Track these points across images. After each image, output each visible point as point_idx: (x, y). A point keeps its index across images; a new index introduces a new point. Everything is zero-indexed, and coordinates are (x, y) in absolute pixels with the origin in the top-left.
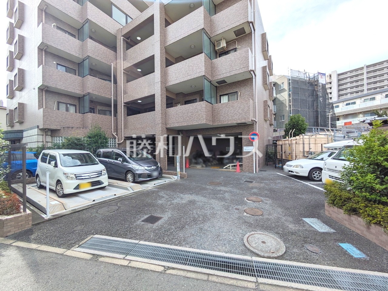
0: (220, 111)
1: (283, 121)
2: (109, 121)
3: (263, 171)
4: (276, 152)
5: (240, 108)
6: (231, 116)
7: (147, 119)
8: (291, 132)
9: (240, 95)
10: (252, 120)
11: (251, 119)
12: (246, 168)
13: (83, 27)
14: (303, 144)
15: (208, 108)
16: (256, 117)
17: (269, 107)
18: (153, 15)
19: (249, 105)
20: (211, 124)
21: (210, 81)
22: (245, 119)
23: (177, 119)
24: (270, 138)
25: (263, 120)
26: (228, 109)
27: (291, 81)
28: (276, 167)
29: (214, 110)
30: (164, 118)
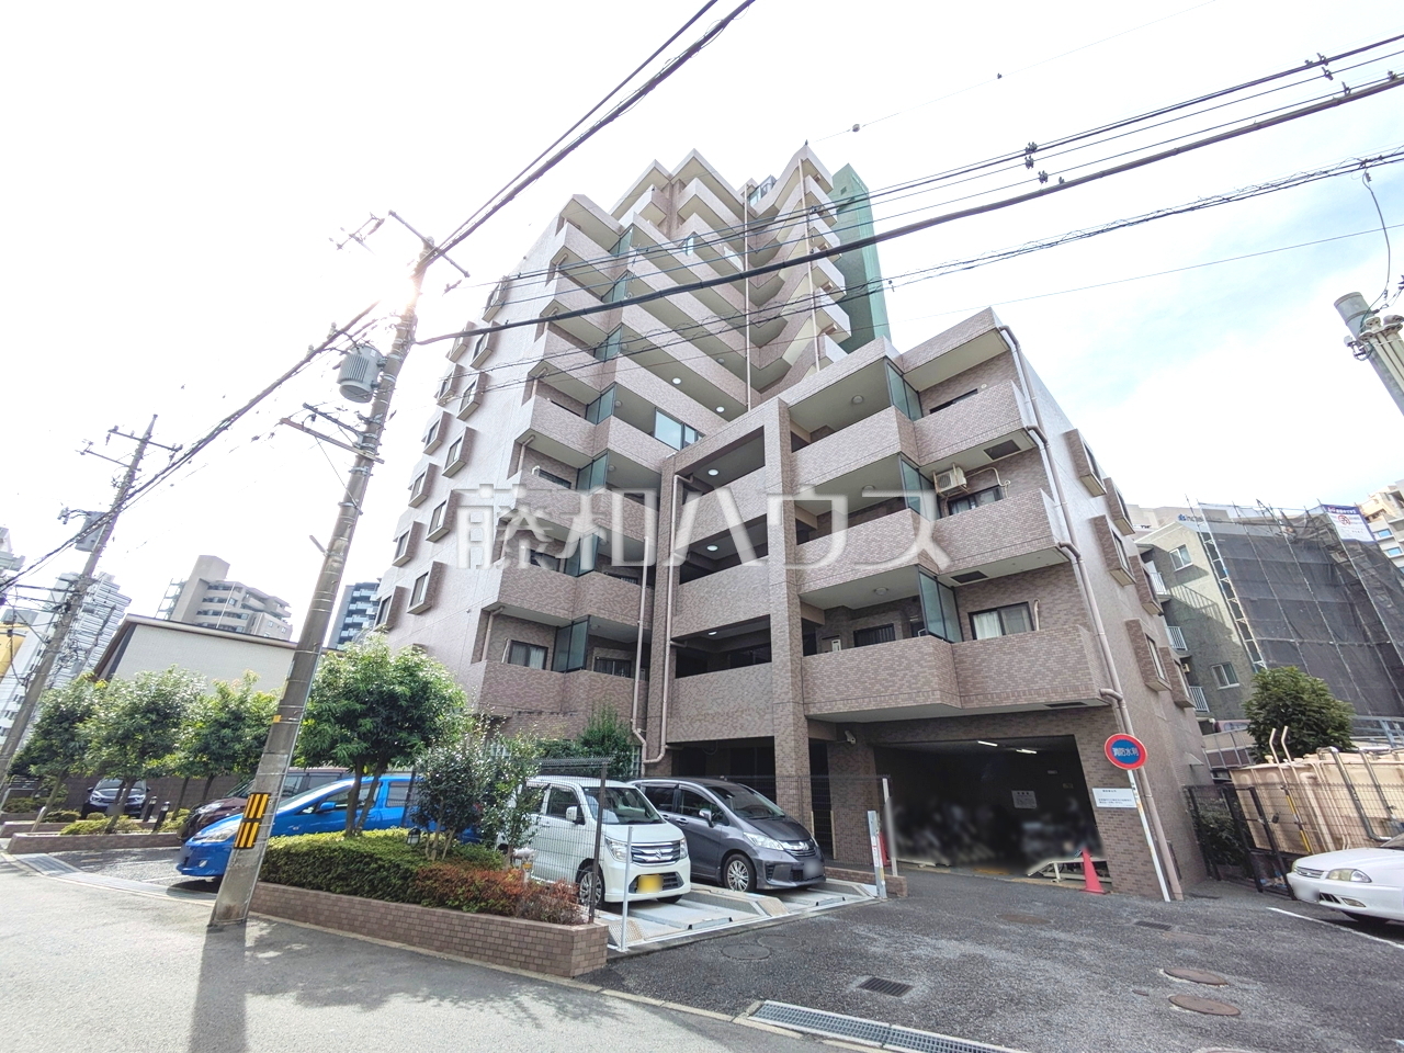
0: (980, 664)
1: (1230, 686)
2: (628, 693)
3: (1202, 897)
4: (1239, 820)
5: (1048, 653)
6: (1024, 679)
7: (743, 687)
8: (1277, 738)
9: (1039, 612)
10: (1102, 695)
11: (1097, 691)
12: (1124, 876)
13: (592, 464)
14: (1350, 787)
15: (942, 655)
16: (1112, 680)
17: (1153, 642)
18: (762, 428)
19: (1082, 647)
20: (955, 705)
21: (932, 575)
22: (1075, 689)
23: (841, 688)
24: (1194, 760)
25: (1141, 688)
26: (1008, 658)
27: (1213, 541)
28: (1261, 889)
29: (962, 662)
30: (800, 684)
